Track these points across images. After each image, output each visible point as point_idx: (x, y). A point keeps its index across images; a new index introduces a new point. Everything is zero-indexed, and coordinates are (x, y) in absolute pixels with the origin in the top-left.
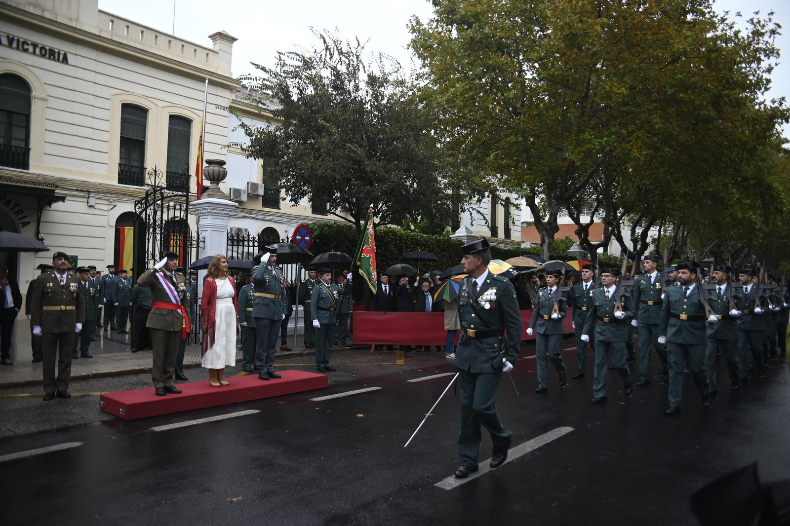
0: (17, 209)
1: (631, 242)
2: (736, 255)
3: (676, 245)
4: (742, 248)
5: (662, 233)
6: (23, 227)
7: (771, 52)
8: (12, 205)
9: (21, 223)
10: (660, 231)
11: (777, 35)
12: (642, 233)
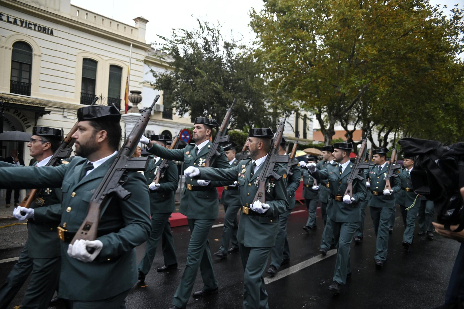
0: (24, 118)
1: (378, 142)
6: (27, 128)
8: (21, 116)
9: (26, 126)
10: (395, 135)
12: (385, 136)
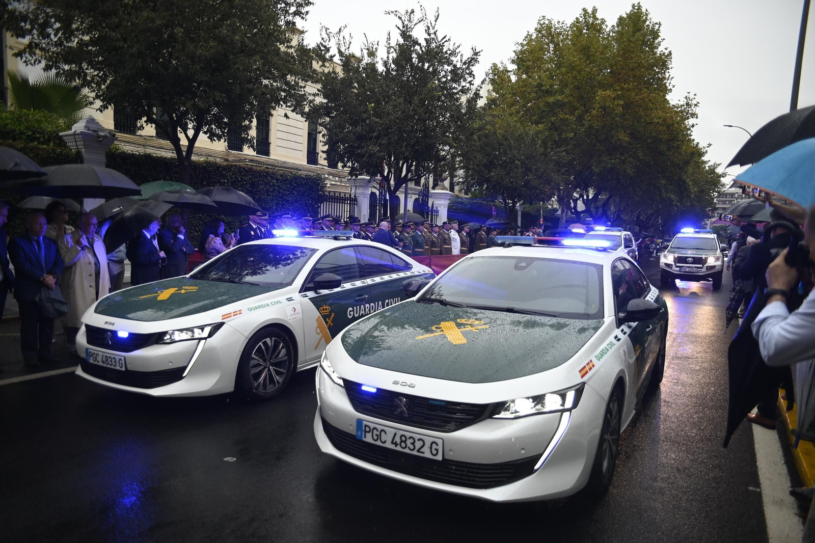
7: (694, 115)
11: (697, 107)
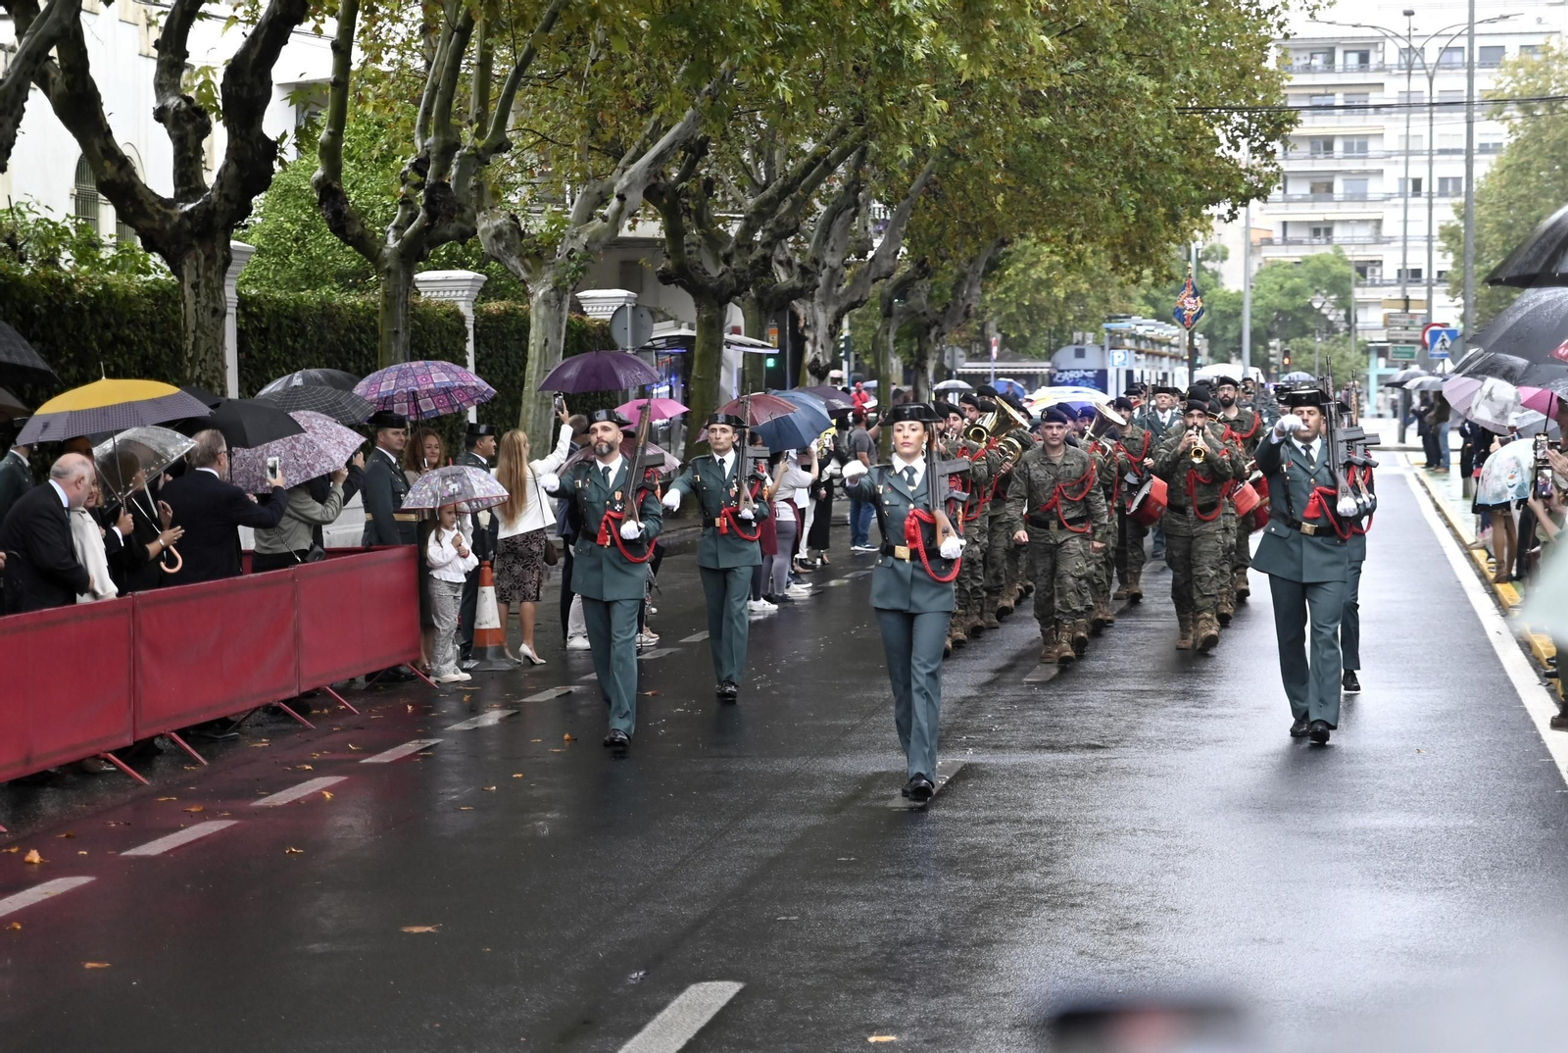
1: (161, 130)
2: (786, 206)
3: (448, 149)
4: (820, 165)
5: (357, 56)
10: (341, 49)
12: (235, 68)
